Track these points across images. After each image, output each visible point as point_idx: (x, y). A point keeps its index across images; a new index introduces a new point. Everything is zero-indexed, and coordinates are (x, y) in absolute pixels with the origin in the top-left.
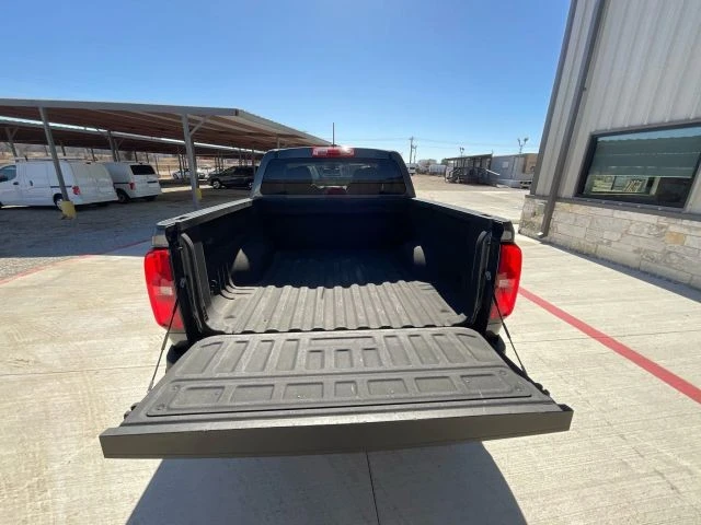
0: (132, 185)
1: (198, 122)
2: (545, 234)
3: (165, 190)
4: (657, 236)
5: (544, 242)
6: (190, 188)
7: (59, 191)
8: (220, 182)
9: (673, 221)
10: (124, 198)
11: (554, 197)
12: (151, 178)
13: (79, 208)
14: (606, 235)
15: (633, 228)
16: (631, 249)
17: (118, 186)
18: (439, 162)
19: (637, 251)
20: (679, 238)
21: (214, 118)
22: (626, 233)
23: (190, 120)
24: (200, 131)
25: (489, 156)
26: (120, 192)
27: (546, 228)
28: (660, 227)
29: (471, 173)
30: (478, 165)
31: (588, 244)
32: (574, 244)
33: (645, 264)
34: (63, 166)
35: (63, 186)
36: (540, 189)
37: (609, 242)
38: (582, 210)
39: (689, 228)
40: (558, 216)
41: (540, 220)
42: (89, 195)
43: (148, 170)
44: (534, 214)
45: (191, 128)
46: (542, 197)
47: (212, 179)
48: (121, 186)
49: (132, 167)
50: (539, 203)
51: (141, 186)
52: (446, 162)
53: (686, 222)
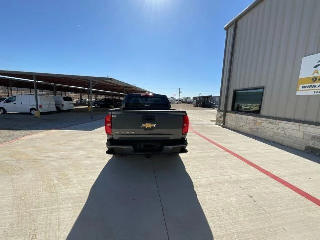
0: (63, 105)
1: (96, 82)
2: (224, 125)
3: (75, 108)
4: (255, 124)
5: (224, 127)
6: (87, 107)
7: (35, 107)
8: (99, 105)
9: (257, 118)
10: (59, 111)
11: (226, 111)
12: (71, 102)
13: (42, 114)
14: (242, 124)
15: (248, 122)
16: (248, 128)
17: (57, 105)
18: (192, 98)
19: (250, 129)
20: (260, 124)
21: (102, 81)
22: (247, 123)
23: (93, 81)
24: (97, 85)
25: (211, 97)
26: (58, 108)
27: (224, 122)
28: (255, 121)
29: (204, 103)
30: (207, 100)
31: (236, 127)
32: (233, 128)
33: (253, 133)
34: (39, 97)
35: (37, 105)
36: (221, 109)
37: (243, 126)
38: (234, 115)
39: (262, 121)
40: (227, 118)
41: (222, 119)
42: (45, 109)
43: (70, 99)
44: (220, 118)
45: (93, 84)
46: (222, 111)
47: (95, 104)
48: (59, 106)
49: (64, 98)
50: (222, 113)
51: (67, 106)
52: (194, 98)
53: (261, 119)
